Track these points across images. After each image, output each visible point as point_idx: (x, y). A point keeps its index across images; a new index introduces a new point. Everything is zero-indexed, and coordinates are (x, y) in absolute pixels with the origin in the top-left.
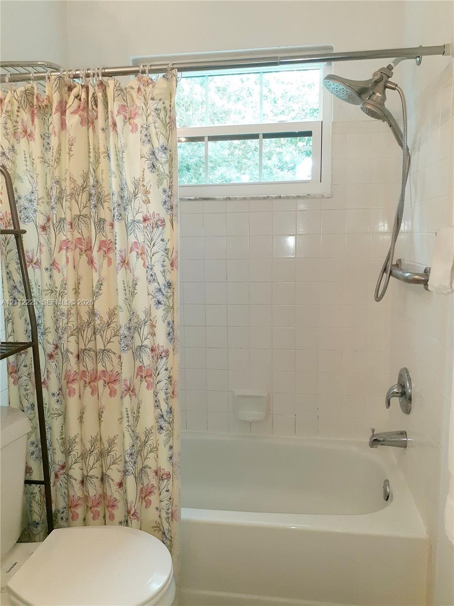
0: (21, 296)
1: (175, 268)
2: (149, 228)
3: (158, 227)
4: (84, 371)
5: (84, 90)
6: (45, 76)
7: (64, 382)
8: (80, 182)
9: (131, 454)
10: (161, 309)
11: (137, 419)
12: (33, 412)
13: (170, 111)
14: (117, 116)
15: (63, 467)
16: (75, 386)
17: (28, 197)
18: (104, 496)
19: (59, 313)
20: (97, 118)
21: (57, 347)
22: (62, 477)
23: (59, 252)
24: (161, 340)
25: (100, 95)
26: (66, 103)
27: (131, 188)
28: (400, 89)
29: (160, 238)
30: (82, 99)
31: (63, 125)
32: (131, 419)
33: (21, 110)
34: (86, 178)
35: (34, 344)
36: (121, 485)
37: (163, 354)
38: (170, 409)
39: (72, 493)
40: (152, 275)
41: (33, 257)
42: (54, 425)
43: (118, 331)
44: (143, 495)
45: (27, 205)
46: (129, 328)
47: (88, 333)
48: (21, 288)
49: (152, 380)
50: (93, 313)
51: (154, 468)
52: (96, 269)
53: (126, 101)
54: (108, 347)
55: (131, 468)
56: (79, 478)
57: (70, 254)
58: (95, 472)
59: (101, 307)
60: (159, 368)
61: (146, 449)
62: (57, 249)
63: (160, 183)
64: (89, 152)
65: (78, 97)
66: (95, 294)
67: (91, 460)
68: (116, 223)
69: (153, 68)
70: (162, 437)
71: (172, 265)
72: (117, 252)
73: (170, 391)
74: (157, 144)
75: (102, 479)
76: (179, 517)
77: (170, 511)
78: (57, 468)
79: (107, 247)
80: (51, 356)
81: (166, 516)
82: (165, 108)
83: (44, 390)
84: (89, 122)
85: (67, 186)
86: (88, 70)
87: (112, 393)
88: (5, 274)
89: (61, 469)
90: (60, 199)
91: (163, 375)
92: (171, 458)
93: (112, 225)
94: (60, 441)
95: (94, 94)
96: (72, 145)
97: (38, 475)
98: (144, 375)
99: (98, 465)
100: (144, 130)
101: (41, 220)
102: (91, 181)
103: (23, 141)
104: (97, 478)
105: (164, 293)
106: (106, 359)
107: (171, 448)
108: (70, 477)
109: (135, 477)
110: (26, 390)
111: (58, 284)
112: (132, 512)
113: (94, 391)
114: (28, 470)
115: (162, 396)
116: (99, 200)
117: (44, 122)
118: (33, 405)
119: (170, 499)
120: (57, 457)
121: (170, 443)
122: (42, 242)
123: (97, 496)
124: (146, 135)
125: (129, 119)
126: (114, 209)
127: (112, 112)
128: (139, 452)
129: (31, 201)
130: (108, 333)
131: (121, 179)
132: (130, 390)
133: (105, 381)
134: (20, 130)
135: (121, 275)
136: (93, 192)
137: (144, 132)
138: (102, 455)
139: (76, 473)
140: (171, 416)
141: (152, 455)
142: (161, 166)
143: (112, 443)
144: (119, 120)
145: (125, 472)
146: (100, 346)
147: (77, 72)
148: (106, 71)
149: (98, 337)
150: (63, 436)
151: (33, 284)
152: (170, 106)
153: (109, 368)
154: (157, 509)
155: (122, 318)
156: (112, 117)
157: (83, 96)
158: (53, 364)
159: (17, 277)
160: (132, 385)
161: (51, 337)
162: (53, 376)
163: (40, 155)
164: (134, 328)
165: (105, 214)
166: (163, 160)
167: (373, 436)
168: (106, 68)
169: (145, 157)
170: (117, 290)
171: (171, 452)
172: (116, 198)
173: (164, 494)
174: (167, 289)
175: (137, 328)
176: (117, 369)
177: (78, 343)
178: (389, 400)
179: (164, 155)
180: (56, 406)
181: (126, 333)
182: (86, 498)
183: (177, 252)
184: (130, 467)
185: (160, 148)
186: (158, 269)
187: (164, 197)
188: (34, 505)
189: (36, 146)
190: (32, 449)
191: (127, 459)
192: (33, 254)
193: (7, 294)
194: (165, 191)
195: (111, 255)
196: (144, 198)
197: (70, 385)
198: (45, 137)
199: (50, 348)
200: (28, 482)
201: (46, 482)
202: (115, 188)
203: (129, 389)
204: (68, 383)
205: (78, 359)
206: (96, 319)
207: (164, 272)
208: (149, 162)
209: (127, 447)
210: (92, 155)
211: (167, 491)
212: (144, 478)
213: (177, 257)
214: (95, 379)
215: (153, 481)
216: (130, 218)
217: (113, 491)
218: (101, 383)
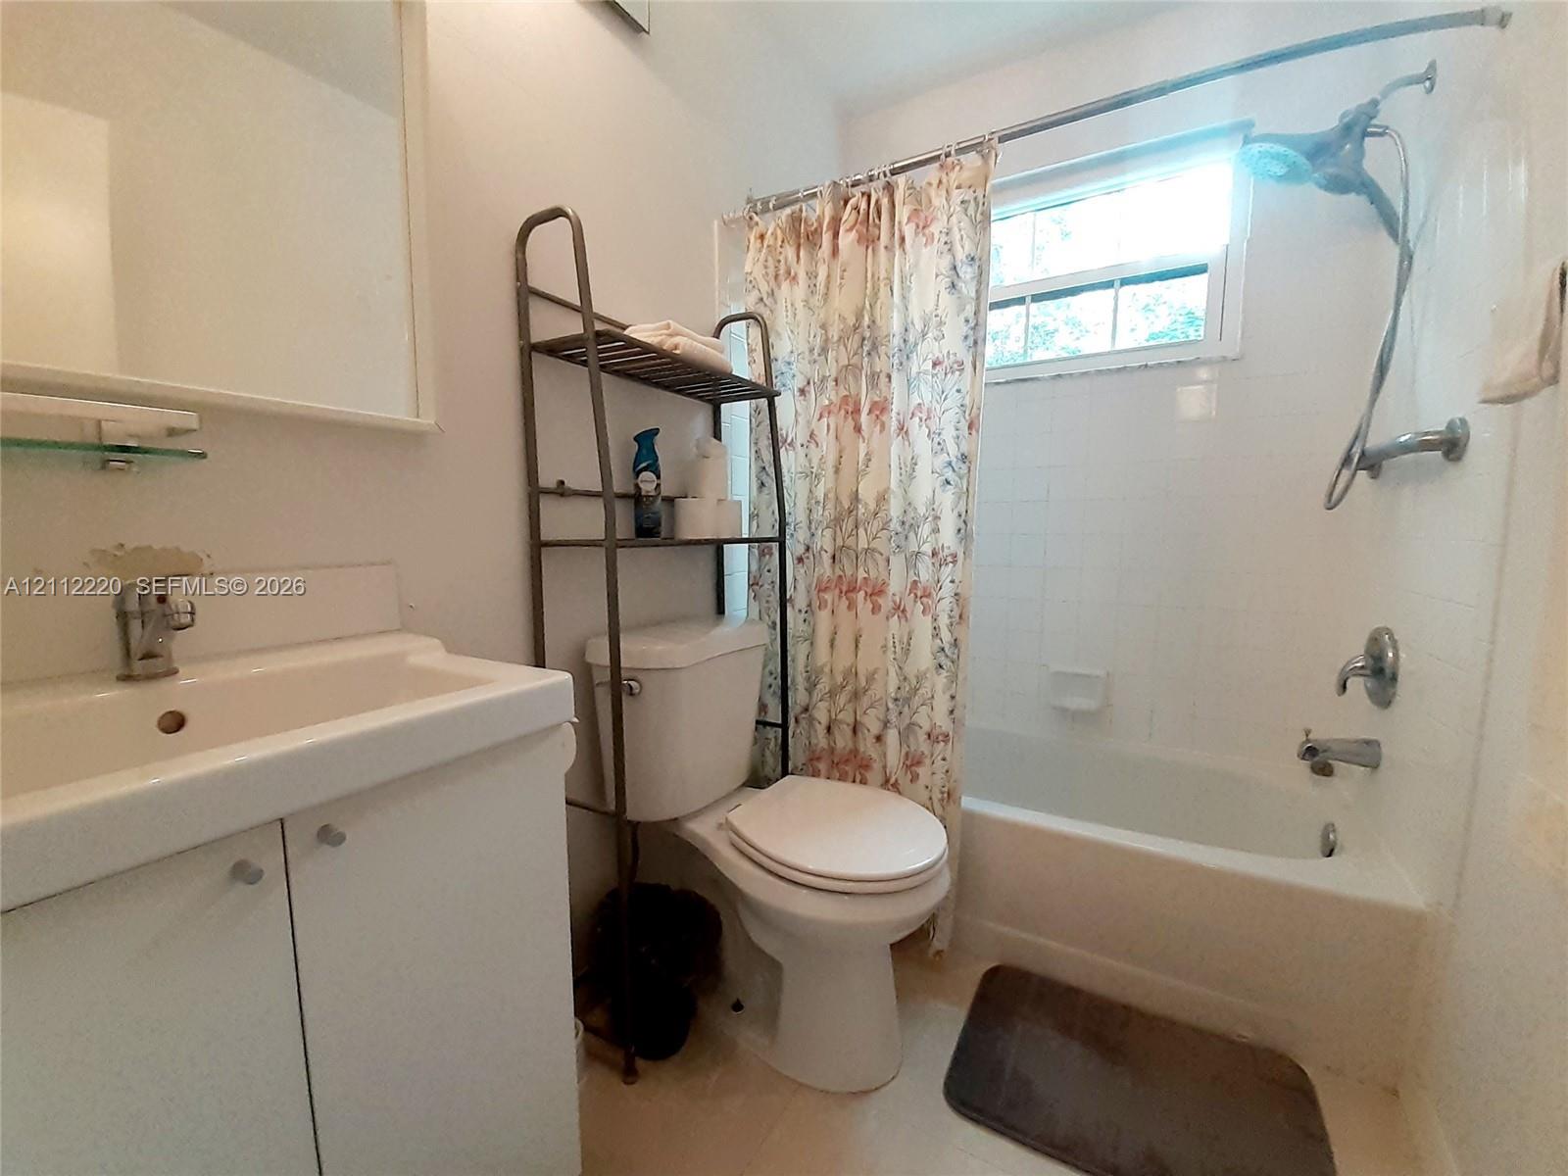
0: (770, 481)
1: (974, 432)
2: (941, 375)
3: (953, 373)
4: (840, 577)
5: (865, 198)
6: (816, 192)
7: (814, 593)
8: (851, 320)
9: (896, 700)
10: (950, 493)
11: (907, 651)
12: (773, 632)
13: (984, 204)
14: (906, 224)
15: (806, 710)
16: (828, 596)
17: (787, 359)
18: (855, 752)
19: (813, 501)
20: (879, 238)
21: (808, 549)
22: (803, 723)
23: (819, 420)
24: (948, 538)
25: (885, 201)
26: (841, 219)
27: (919, 326)
28: (1396, 132)
29: (955, 389)
30: (861, 211)
31: (835, 251)
32: (898, 649)
33: (786, 244)
34: (859, 317)
35: (781, 540)
36: (879, 738)
37: (949, 559)
38: (956, 640)
39: (814, 741)
40: (939, 444)
41: (787, 435)
42: (798, 652)
43: (887, 523)
44: (908, 763)
45: (784, 369)
46: (903, 523)
47: (848, 525)
48: (771, 470)
49: (930, 602)
50: (855, 498)
51: (926, 727)
52: (863, 438)
53: (920, 203)
54: (872, 546)
55: (895, 720)
56: (824, 721)
57: (832, 421)
58: (847, 717)
59: (868, 492)
60: (942, 578)
61: (916, 701)
62: (817, 416)
63: (961, 309)
64: (866, 282)
65: (856, 208)
66: (858, 475)
67: (842, 699)
68: (894, 376)
69: (962, 146)
70: (941, 680)
71: (970, 428)
72: (894, 414)
73: (956, 613)
74: (961, 255)
75: (855, 731)
76: (960, 804)
77: (946, 789)
78: (798, 709)
79: (880, 408)
80: (800, 560)
81: (940, 796)
82: (975, 198)
83: (789, 609)
84: (868, 240)
85: (834, 333)
86: (871, 171)
87: (876, 609)
88: (753, 452)
89: (802, 713)
90: (824, 350)
91: (948, 589)
92: (952, 712)
93: (889, 377)
94: (804, 675)
95: (877, 201)
96: (844, 271)
97: (774, 715)
98: (919, 594)
99: (850, 708)
100: (944, 235)
101: (799, 382)
102: (866, 321)
103: (785, 285)
104: (848, 725)
105: (956, 469)
106: (870, 562)
107: (953, 697)
108: (814, 719)
109: (899, 733)
110: (767, 602)
111: (815, 463)
112: (892, 781)
113: (851, 606)
114: (763, 707)
115: (944, 621)
116: (874, 347)
117: (812, 257)
118: (774, 623)
119: (947, 771)
120: (798, 697)
121: (952, 691)
122: (799, 410)
123: (848, 749)
124: (946, 243)
125: (922, 228)
126: (893, 356)
127: (900, 223)
128: (908, 701)
129: (789, 363)
130: (876, 525)
131: (906, 317)
132: (900, 610)
133: (866, 593)
134: (782, 272)
135: (896, 446)
136: (868, 335)
137: (944, 239)
138: (856, 696)
139: (821, 714)
140: (956, 651)
141: (924, 710)
142: (963, 285)
143: (870, 679)
144: (909, 231)
145: (886, 724)
146: (863, 544)
147: (858, 177)
148: (896, 166)
149: (861, 531)
150: (809, 669)
151: (784, 470)
152: (984, 196)
153: (873, 574)
154: (927, 787)
155: (895, 509)
156: (900, 230)
157: (863, 206)
158: (802, 571)
159: (768, 457)
160: (903, 603)
161: (802, 535)
162: (801, 587)
163: (803, 297)
164: (910, 526)
165: (880, 365)
166: (968, 277)
167: (1308, 741)
168: (896, 162)
169: (942, 274)
170: (890, 466)
171: (953, 703)
172: (896, 341)
173: (939, 763)
174: (960, 462)
175: (914, 527)
176: (884, 575)
177: (835, 540)
178: (1347, 678)
179: (969, 270)
180: (802, 627)
181: (899, 529)
182: (832, 750)
183: (979, 409)
184: (893, 717)
185: (964, 259)
186: (949, 435)
187: (965, 329)
188: (768, 753)
189: (800, 290)
190: (770, 680)
191: (891, 705)
192: (787, 432)
193: (754, 478)
194: (967, 321)
195: (884, 418)
196: (936, 333)
197: (821, 594)
198: (812, 275)
199: (801, 549)
200: (761, 724)
201: (784, 726)
202: (896, 326)
203: (899, 608)
204: (819, 591)
205: (834, 562)
206: (860, 506)
207: (958, 437)
208: (947, 279)
209: (892, 689)
210: (869, 285)
211: (944, 759)
212: (912, 739)
213: (979, 415)
214: (853, 589)
215: (924, 747)
216: (915, 370)
217: (868, 747)
218: (862, 594)
